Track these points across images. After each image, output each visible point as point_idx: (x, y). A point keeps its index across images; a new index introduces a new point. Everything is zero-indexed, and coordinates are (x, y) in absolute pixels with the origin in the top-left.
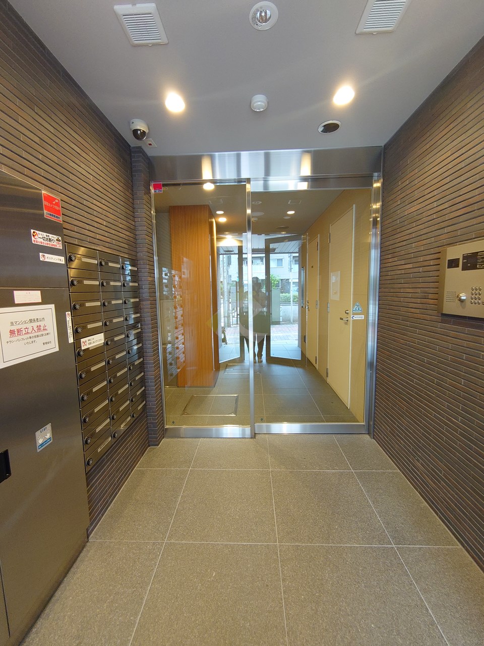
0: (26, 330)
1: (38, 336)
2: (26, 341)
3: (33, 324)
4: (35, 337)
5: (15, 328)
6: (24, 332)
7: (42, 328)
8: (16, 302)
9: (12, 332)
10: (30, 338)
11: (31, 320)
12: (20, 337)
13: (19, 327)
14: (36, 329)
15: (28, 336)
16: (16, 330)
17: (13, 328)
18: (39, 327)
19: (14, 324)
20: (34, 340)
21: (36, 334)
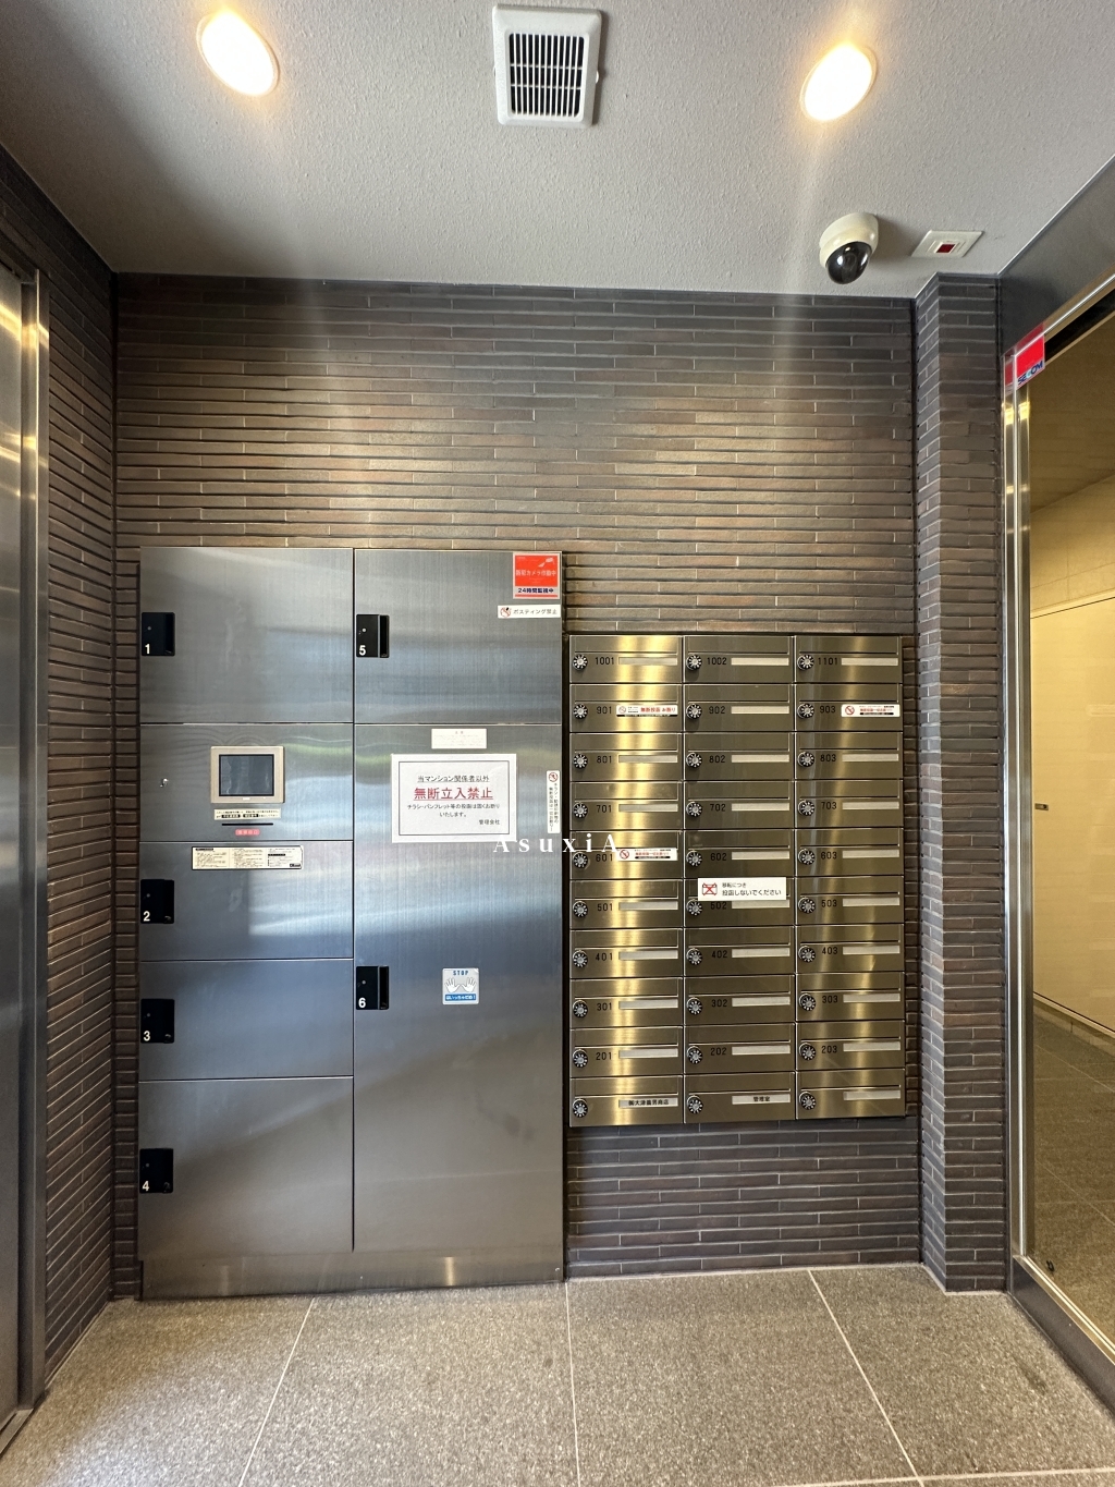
0: (447, 793)
1: (469, 806)
2: (443, 811)
3: (460, 785)
4: (463, 806)
5: (426, 786)
6: (441, 795)
7: (480, 794)
8: (434, 747)
9: (419, 792)
10: (453, 807)
11: (457, 778)
12: (433, 803)
13: (433, 786)
14: (466, 793)
15: (450, 802)
16: (426, 791)
17: (422, 786)
18: (473, 793)
19: (425, 780)
20: (459, 810)
21: (467, 802)
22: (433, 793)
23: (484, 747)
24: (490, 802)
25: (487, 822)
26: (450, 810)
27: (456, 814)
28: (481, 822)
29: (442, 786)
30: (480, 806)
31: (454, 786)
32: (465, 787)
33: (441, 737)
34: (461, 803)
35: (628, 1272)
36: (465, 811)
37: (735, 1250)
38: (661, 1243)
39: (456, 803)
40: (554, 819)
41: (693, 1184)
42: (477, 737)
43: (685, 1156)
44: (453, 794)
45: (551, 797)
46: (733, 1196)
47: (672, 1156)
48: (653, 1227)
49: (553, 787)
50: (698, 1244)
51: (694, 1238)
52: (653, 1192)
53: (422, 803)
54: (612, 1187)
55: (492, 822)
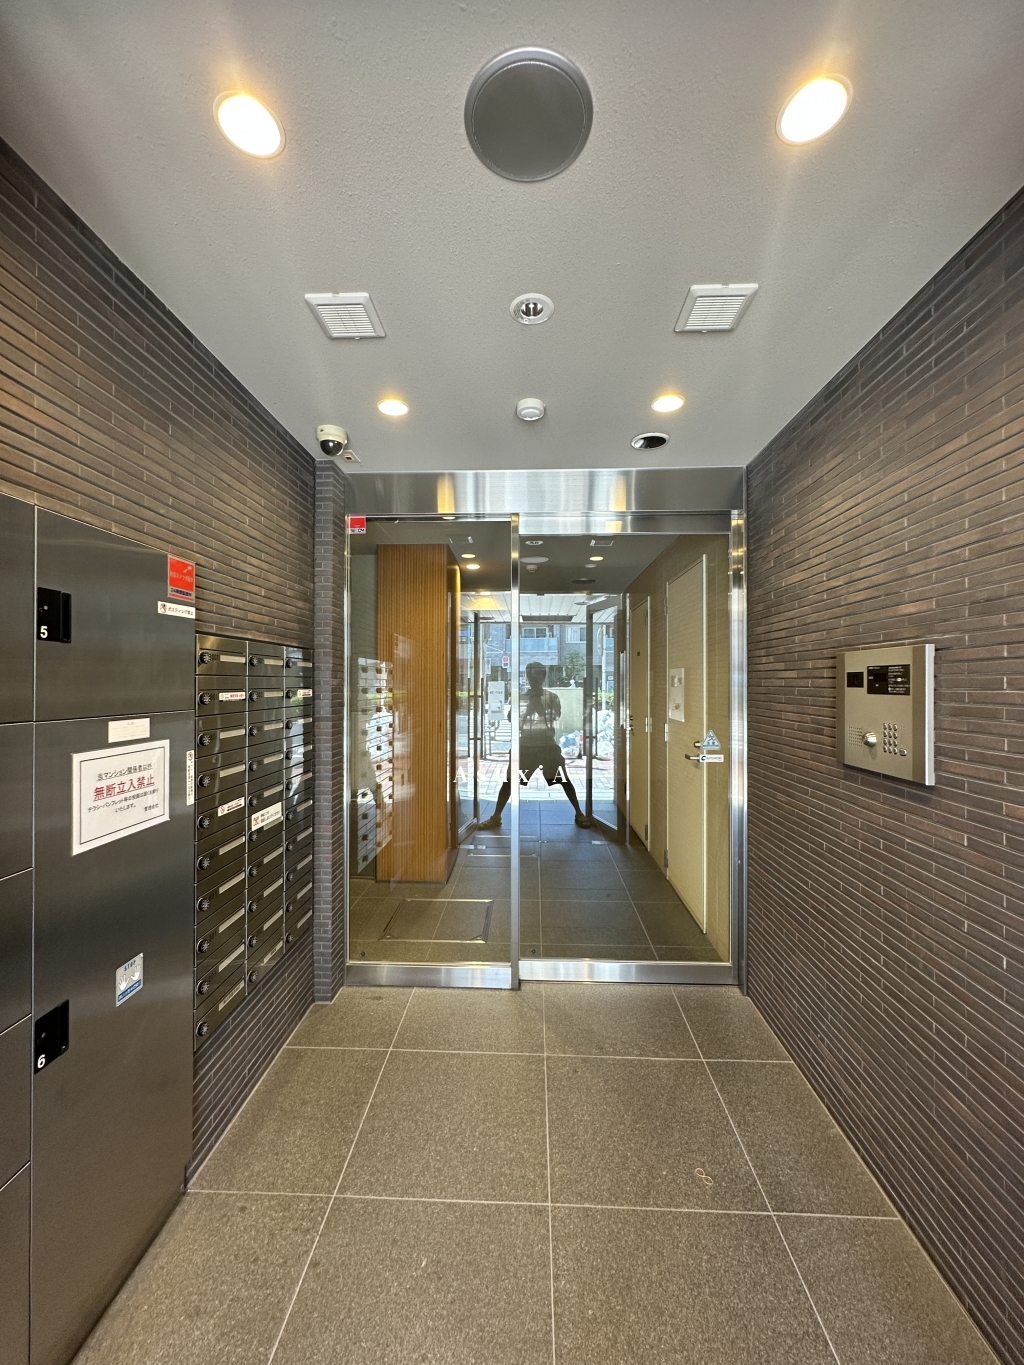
0: (121, 786)
1: (138, 796)
2: (118, 806)
3: (131, 776)
4: (134, 797)
5: (104, 784)
7: (146, 782)
8: (111, 740)
9: (99, 792)
10: (126, 799)
11: (129, 770)
12: (109, 800)
13: (109, 782)
14: (136, 784)
15: (123, 796)
17: (100, 784)
18: (141, 781)
19: (104, 777)
20: (131, 802)
21: (136, 793)
22: (110, 788)
23: (148, 735)
24: (151, 788)
25: (150, 807)
26: (125, 804)
27: (128, 807)
28: (146, 809)
29: (117, 780)
30: (145, 794)
31: (126, 779)
32: (135, 776)
33: (117, 730)
34: (132, 794)
35: (216, 1140)
36: (135, 801)
37: (260, 1066)
39: (128, 795)
40: (191, 793)
42: (141, 727)
44: (126, 787)
45: (189, 774)
48: (227, 1091)
49: (190, 765)
50: (246, 1080)
51: (244, 1077)
53: (101, 803)
55: (153, 807)
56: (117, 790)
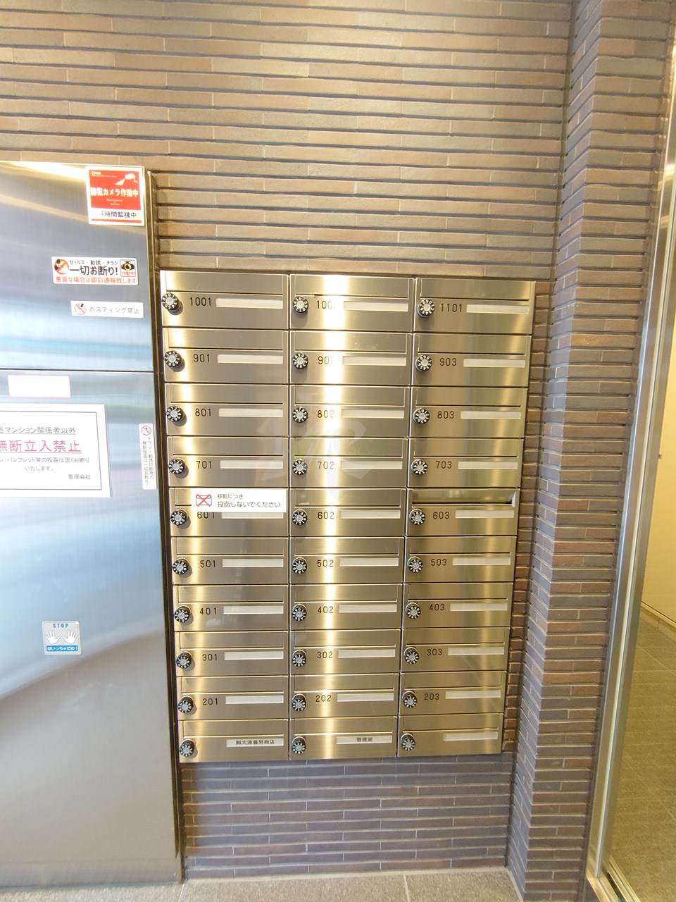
0: (30, 445)
1: (56, 460)
2: (27, 464)
3: (45, 437)
4: (50, 460)
7: (67, 447)
10: (38, 460)
11: (41, 430)
12: (16, 456)
13: (14, 438)
14: (52, 447)
15: (34, 456)
16: (8, 443)
18: (60, 446)
19: (6, 431)
20: (46, 464)
21: (53, 456)
22: (15, 445)
24: (78, 456)
25: (77, 477)
26: (35, 464)
27: (43, 468)
28: (70, 476)
29: (24, 438)
30: (67, 460)
31: (38, 439)
32: (51, 439)
34: (47, 456)
35: (241, 874)
36: (52, 465)
37: (339, 858)
38: (271, 853)
40: (149, 475)
41: (301, 806)
42: (59, 385)
43: (292, 784)
44: (38, 446)
45: (145, 452)
46: (339, 816)
47: (282, 784)
48: (264, 840)
49: (147, 441)
50: (306, 854)
51: (302, 848)
52: (263, 813)
53: (4, 456)
54: (225, 808)
55: (82, 477)
56: (24, 447)
